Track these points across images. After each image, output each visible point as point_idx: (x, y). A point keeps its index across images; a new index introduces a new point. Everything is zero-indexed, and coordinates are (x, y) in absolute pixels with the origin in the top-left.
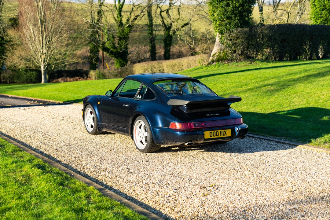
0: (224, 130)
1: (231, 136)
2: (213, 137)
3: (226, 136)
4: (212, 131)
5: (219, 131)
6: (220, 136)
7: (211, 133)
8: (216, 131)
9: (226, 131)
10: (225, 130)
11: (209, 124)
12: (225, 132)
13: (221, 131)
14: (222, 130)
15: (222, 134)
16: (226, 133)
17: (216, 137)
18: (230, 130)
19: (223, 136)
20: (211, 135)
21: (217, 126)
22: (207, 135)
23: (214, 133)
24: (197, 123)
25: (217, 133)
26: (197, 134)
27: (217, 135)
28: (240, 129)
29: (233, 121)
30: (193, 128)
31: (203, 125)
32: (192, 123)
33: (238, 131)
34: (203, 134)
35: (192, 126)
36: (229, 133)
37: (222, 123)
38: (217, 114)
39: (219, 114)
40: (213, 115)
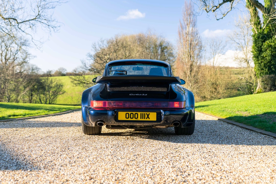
0: (146, 113)
1: (155, 120)
2: (129, 119)
3: (148, 120)
4: (130, 113)
5: (139, 113)
6: (139, 119)
7: (127, 115)
8: (134, 113)
9: (149, 114)
10: (148, 113)
11: (127, 105)
12: (148, 116)
13: (142, 113)
14: (144, 113)
15: (142, 116)
16: (149, 116)
17: (134, 119)
18: (156, 113)
19: (144, 120)
20: (127, 117)
21: (139, 107)
22: (122, 116)
23: (132, 115)
24: (114, 103)
25: (136, 115)
26: (106, 114)
27: (136, 117)
28: (168, 113)
29: (164, 105)
30: (106, 107)
31: (121, 104)
32: (107, 102)
33: (163, 115)
34: (113, 115)
35: (107, 104)
36: (153, 116)
37: (147, 104)
38: (143, 95)
39: (146, 95)
40: (138, 94)
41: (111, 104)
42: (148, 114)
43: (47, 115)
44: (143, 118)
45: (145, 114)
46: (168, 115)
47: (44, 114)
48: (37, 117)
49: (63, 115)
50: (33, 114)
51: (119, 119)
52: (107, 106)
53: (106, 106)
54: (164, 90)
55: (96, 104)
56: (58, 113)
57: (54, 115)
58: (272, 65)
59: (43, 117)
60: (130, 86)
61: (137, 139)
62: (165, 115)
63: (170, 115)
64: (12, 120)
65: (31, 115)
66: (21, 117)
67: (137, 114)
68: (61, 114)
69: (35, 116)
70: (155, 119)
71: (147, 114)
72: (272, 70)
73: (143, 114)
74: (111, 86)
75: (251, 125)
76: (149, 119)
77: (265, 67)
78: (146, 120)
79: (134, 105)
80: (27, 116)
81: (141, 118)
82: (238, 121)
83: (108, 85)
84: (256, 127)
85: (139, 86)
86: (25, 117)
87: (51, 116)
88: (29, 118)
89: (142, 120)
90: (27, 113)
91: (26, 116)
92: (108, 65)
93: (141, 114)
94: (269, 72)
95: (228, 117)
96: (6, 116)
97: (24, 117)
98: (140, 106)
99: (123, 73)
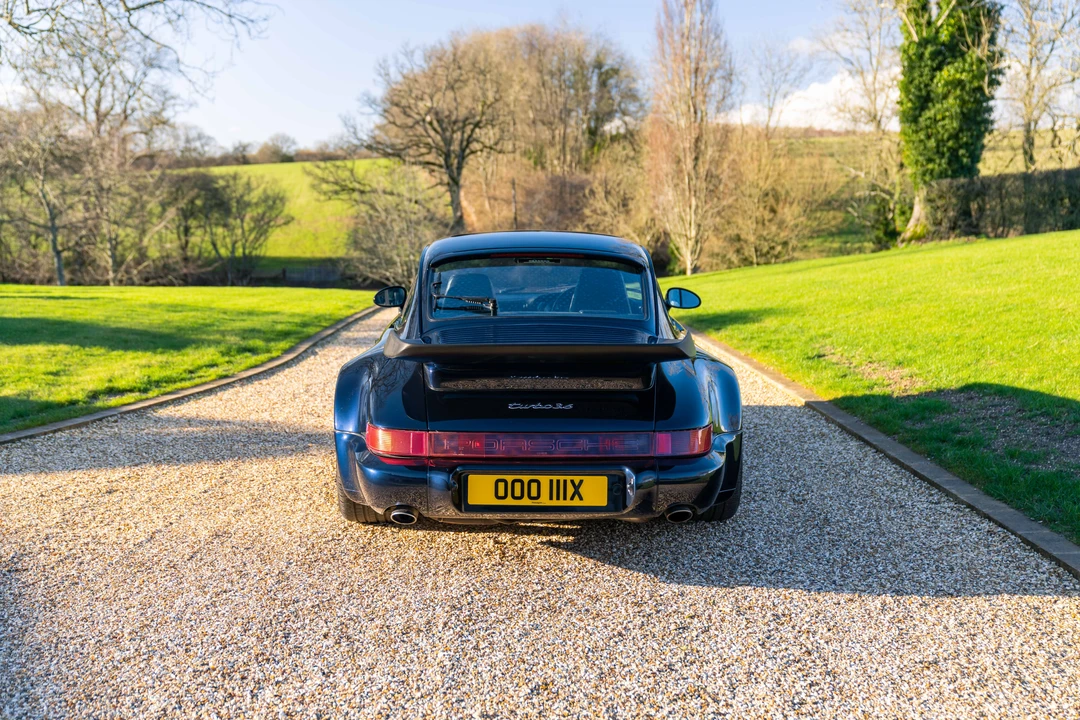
0: (569, 478)
1: (604, 503)
2: (509, 501)
3: (576, 502)
4: (510, 478)
5: (545, 480)
6: (544, 501)
7: (501, 486)
8: (526, 478)
9: (581, 482)
10: (577, 479)
11: (501, 447)
12: (577, 488)
13: (555, 478)
14: (562, 478)
15: (557, 490)
16: (580, 490)
17: (526, 502)
18: (605, 478)
19: (561, 503)
20: (501, 493)
21: (545, 455)
22: (482, 489)
23: (518, 486)
24: (451, 438)
25: (534, 486)
26: (425, 482)
27: (534, 493)
28: (649, 478)
29: (634, 443)
30: (424, 454)
31: (475, 445)
32: (426, 435)
33: (632, 487)
34: (448, 487)
35: (426, 444)
36: (595, 490)
37: (574, 445)
38: (559, 406)
39: (571, 406)
40: (539, 406)
41: (439, 442)
42: (577, 483)
43: (226, 383)
44: (558, 498)
45: (565, 481)
46: (650, 485)
47: (213, 373)
48: (188, 398)
49: (279, 377)
50: (175, 382)
51: (471, 501)
52: (427, 451)
53: (422, 451)
54: (636, 385)
55: (384, 441)
56: (263, 364)
57: (249, 379)
58: (961, 147)
59: (210, 392)
60: (508, 376)
61: (537, 552)
62: (639, 487)
63: (658, 482)
64: (102, 416)
65: (171, 387)
66: (132, 400)
67: (538, 482)
68: (272, 369)
69: (183, 389)
70: (602, 500)
71: (572, 481)
72: (962, 162)
73: (558, 481)
74: (439, 377)
75: (929, 455)
76: (581, 499)
77: (938, 152)
78: (568, 503)
79: (526, 446)
80: (155, 394)
81: (551, 498)
82: (877, 424)
83: (430, 371)
84: (946, 466)
85: (541, 376)
86: (147, 399)
87: (238, 388)
88: (161, 405)
89: (555, 503)
90: (157, 375)
91: (151, 394)
92: (429, 267)
93: (551, 481)
94: (953, 171)
95: (840, 394)
96: (80, 396)
97: (144, 396)
98: (549, 453)
99: (483, 308)
